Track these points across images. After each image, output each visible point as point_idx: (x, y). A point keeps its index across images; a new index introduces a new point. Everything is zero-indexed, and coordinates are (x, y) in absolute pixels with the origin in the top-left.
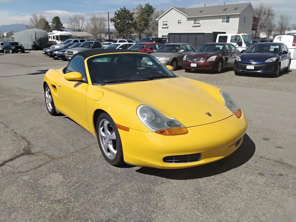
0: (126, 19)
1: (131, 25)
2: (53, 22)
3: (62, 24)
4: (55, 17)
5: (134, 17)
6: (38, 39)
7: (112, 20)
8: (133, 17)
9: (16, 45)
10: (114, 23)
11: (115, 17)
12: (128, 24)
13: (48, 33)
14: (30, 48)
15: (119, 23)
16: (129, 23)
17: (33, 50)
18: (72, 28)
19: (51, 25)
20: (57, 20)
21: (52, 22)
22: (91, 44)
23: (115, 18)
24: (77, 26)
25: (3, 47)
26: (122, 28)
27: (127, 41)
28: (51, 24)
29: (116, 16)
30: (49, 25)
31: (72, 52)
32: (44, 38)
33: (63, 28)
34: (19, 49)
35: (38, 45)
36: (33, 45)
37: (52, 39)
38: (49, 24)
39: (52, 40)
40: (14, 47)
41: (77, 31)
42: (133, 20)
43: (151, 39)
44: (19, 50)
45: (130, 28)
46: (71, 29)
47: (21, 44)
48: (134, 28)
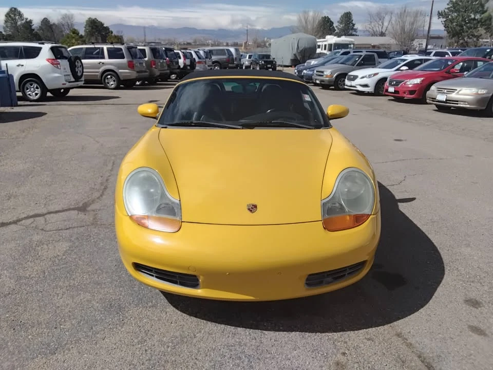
0: (471, 10)
1: (478, 22)
2: (341, 22)
3: (354, 25)
4: (345, 13)
5: (488, 8)
6: (301, 49)
7: (440, 14)
8: (485, 8)
9: (267, 58)
10: (445, 19)
11: (448, 8)
12: (472, 22)
13: (318, 40)
14: (288, 63)
15: (453, 19)
16: (474, 19)
17: (291, 66)
18: (370, 30)
19: (336, 27)
20: (347, 18)
21: (338, 22)
22: (357, 59)
23: (446, 11)
24: (380, 26)
25: (250, 61)
26: (458, 28)
27: (451, 52)
28: (337, 25)
29: (451, 7)
30: (334, 27)
31: (323, 72)
32: (310, 48)
33: (355, 30)
34: (269, 64)
35: (299, 59)
36: (293, 58)
37: (322, 50)
38: (334, 25)
39: (322, 52)
40: (263, 62)
41: (377, 36)
42: (483, 13)
43: (488, 50)
44: (268, 66)
45: (475, 28)
46: (368, 33)
47: (273, 57)
48: (485, 29)
